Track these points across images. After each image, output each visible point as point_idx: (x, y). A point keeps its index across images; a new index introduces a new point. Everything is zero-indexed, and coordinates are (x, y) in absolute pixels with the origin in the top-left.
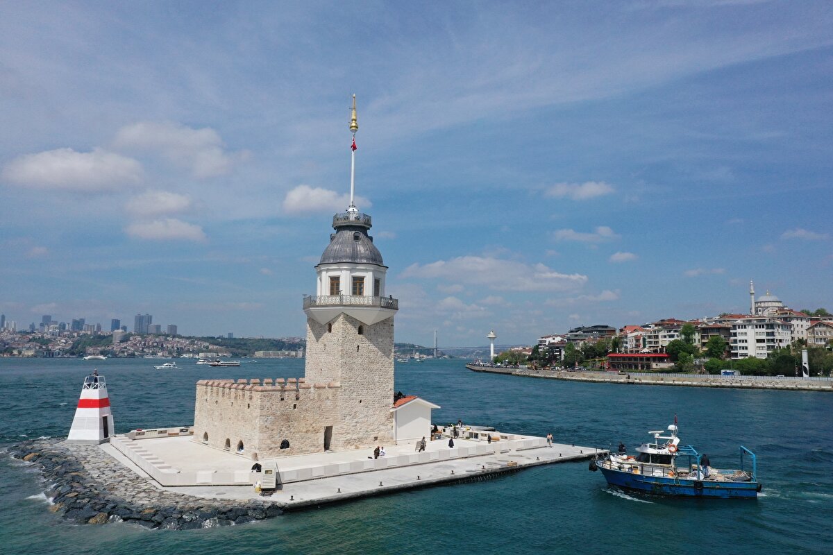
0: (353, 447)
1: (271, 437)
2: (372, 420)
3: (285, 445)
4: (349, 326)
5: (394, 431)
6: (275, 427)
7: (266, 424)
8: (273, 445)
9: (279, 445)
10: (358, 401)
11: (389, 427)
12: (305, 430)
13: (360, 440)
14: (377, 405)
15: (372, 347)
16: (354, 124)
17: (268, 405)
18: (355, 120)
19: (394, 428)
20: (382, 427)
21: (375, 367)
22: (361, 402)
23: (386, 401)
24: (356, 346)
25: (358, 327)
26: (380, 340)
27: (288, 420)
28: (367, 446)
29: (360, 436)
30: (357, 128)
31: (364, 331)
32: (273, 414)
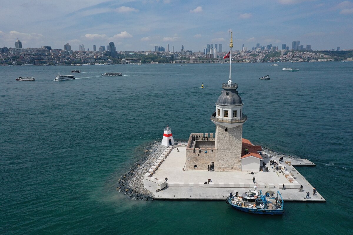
0: (222, 170)
1: (190, 164)
2: (231, 162)
3: (195, 166)
4: (221, 129)
5: (241, 166)
6: (191, 161)
7: (188, 160)
8: (191, 166)
9: (193, 166)
10: (225, 155)
11: (239, 164)
12: (202, 163)
13: (225, 168)
14: (233, 157)
15: (231, 136)
16: (231, 45)
17: (189, 154)
18: (232, 43)
19: (241, 165)
20: (235, 164)
21: (232, 143)
22: (226, 155)
23: (237, 156)
24: (224, 136)
25: (225, 129)
26: (235, 133)
27: (196, 159)
28: (228, 170)
29: (225, 166)
30: (232, 46)
31: (228, 130)
32: (191, 157)
